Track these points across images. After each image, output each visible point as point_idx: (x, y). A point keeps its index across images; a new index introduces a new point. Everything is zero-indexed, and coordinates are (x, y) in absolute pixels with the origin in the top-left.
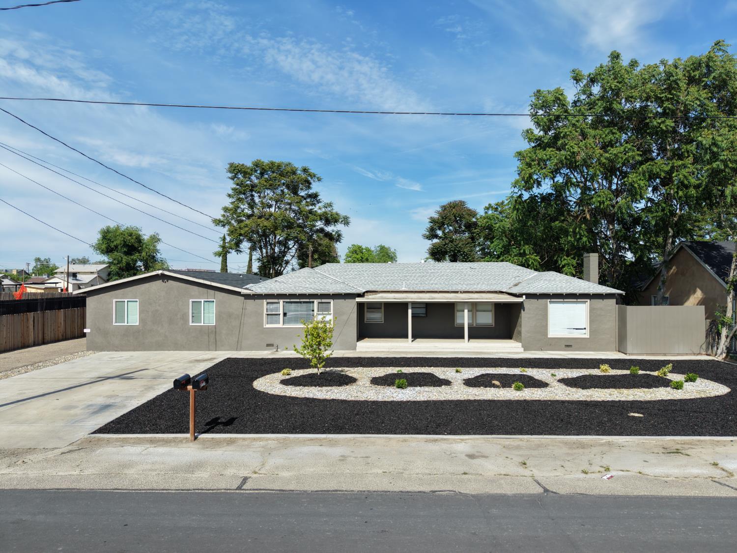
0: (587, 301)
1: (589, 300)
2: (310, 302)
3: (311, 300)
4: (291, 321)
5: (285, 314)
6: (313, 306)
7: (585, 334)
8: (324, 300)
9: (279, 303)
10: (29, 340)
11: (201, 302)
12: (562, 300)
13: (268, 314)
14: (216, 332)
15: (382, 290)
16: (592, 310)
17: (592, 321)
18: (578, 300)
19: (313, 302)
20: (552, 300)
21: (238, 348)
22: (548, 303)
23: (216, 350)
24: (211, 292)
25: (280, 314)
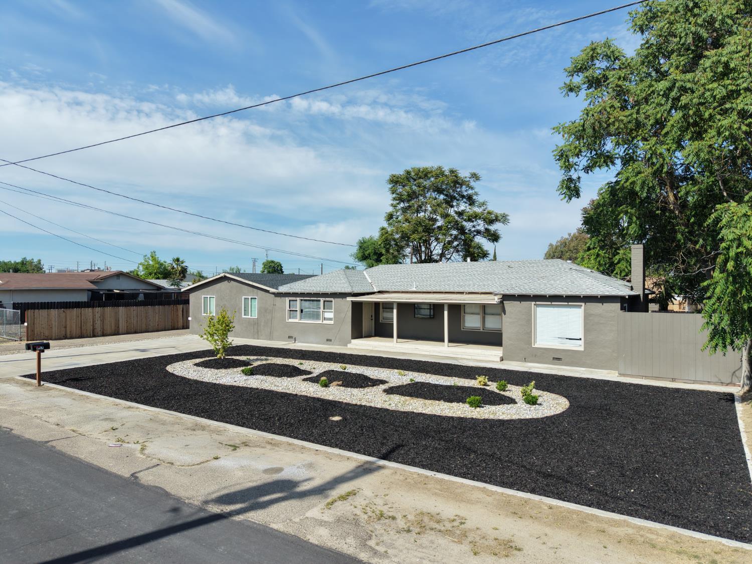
0: (582, 305)
1: (583, 304)
2: (317, 301)
3: (319, 299)
4: (305, 318)
5: (302, 311)
6: (319, 305)
7: (579, 346)
8: (327, 299)
9: (297, 300)
10: (178, 325)
11: (249, 298)
12: (550, 303)
13: (290, 311)
14: (258, 323)
15: (393, 290)
16: (587, 317)
17: (587, 330)
18: (570, 304)
19: (319, 301)
20: (537, 303)
21: (270, 338)
22: (533, 305)
23: (258, 339)
24: (255, 290)
25: (297, 311)
